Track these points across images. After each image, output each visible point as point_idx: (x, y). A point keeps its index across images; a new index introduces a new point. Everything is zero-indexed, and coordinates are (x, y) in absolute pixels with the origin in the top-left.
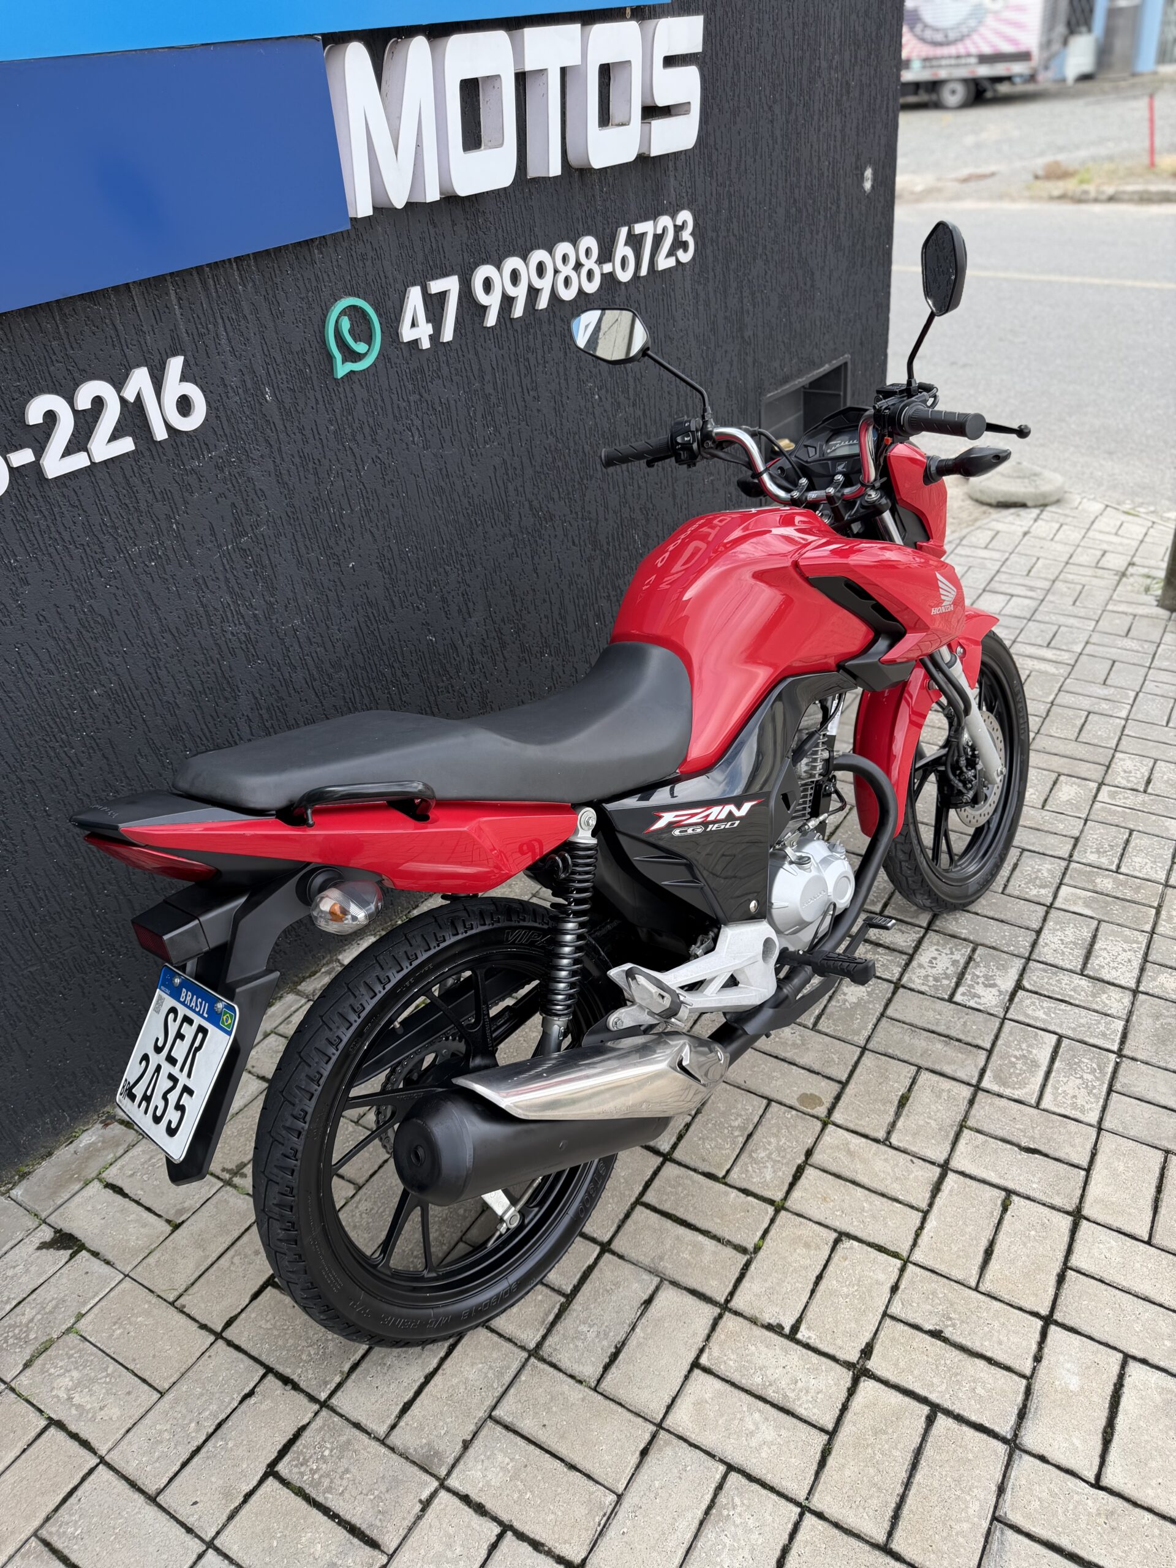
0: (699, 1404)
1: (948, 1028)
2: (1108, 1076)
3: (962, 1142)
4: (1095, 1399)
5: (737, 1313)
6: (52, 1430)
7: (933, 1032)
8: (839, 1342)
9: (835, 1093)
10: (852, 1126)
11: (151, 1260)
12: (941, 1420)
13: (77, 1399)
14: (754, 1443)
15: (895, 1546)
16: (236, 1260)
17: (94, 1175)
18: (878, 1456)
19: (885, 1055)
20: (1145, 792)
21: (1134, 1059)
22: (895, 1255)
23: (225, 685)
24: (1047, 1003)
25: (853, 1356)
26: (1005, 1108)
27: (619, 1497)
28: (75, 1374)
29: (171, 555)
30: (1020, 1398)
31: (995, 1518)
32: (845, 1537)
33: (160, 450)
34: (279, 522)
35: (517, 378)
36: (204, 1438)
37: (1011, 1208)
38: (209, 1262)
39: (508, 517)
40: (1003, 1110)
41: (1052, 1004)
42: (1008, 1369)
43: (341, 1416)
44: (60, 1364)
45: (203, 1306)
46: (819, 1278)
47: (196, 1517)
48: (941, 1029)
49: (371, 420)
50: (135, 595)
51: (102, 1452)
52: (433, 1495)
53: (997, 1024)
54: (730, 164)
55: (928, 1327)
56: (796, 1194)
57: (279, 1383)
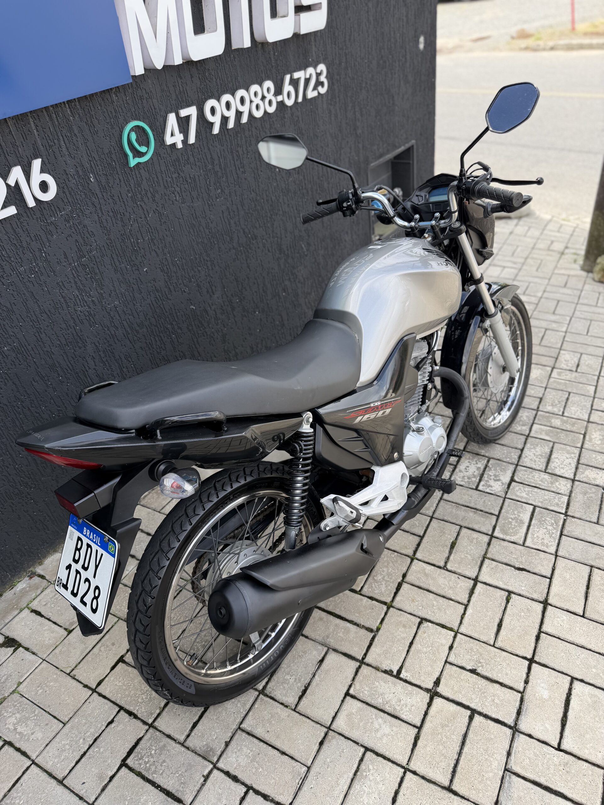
0: (349, 715)
1: (476, 504)
2: (560, 527)
3: (485, 566)
4: (557, 702)
5: (368, 665)
6: (6, 747)
7: (468, 507)
8: (422, 678)
9: (417, 542)
10: (426, 560)
11: (57, 651)
12: (477, 718)
13: (19, 729)
14: (379, 735)
15: (454, 787)
16: (102, 649)
17: (25, 606)
18: (445, 739)
19: (443, 520)
20: (576, 371)
21: (573, 517)
22: (451, 629)
23: (79, 340)
24: (527, 489)
25: (430, 686)
26: (507, 547)
27: (309, 768)
28: (18, 715)
29: (43, 271)
30: (518, 704)
31: (506, 770)
32: (428, 784)
33: (32, 212)
34: (103, 248)
35: (232, 162)
36: (87, 747)
37: (511, 601)
38: (88, 650)
39: (231, 239)
40: (506, 548)
41: (530, 489)
42: (511, 688)
43: (160, 731)
44: (10, 710)
45: (85, 675)
46: (411, 643)
47: (84, 790)
48: (472, 505)
49: (151, 189)
50: (24, 294)
51: (33, 757)
52: (210, 772)
53: (501, 501)
54: (345, 37)
55: (469, 667)
56: (398, 598)
57: (127, 715)
